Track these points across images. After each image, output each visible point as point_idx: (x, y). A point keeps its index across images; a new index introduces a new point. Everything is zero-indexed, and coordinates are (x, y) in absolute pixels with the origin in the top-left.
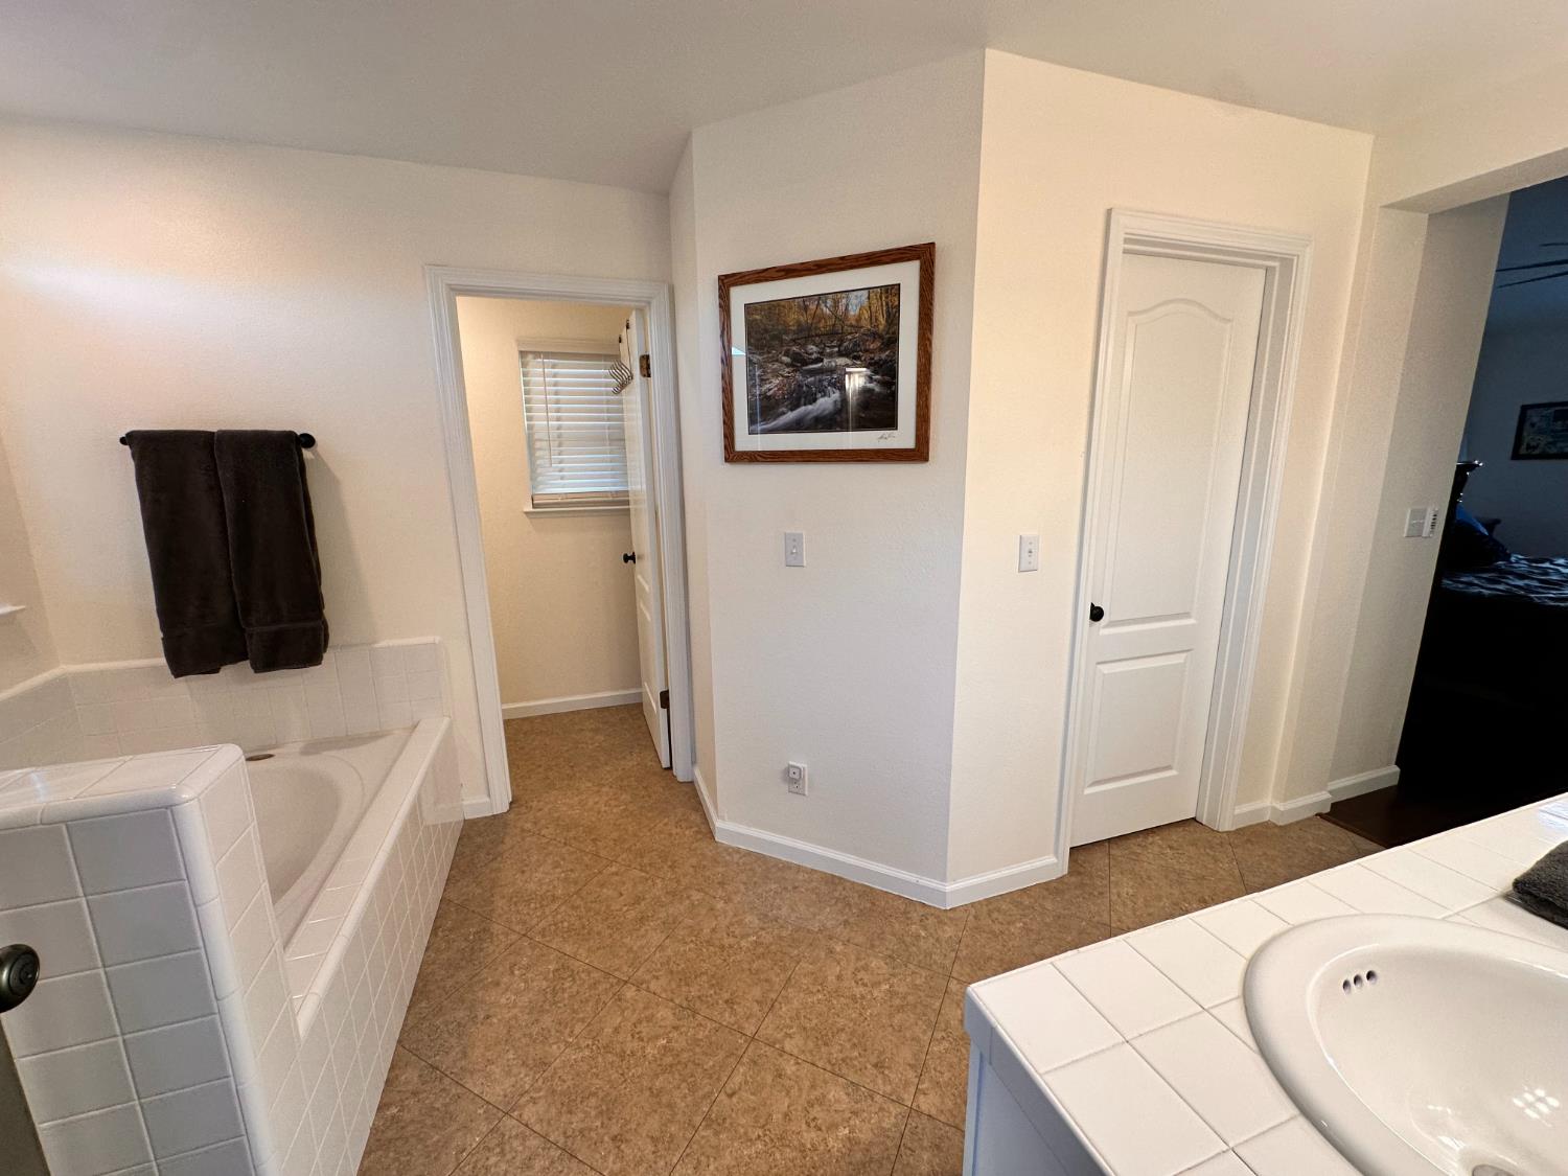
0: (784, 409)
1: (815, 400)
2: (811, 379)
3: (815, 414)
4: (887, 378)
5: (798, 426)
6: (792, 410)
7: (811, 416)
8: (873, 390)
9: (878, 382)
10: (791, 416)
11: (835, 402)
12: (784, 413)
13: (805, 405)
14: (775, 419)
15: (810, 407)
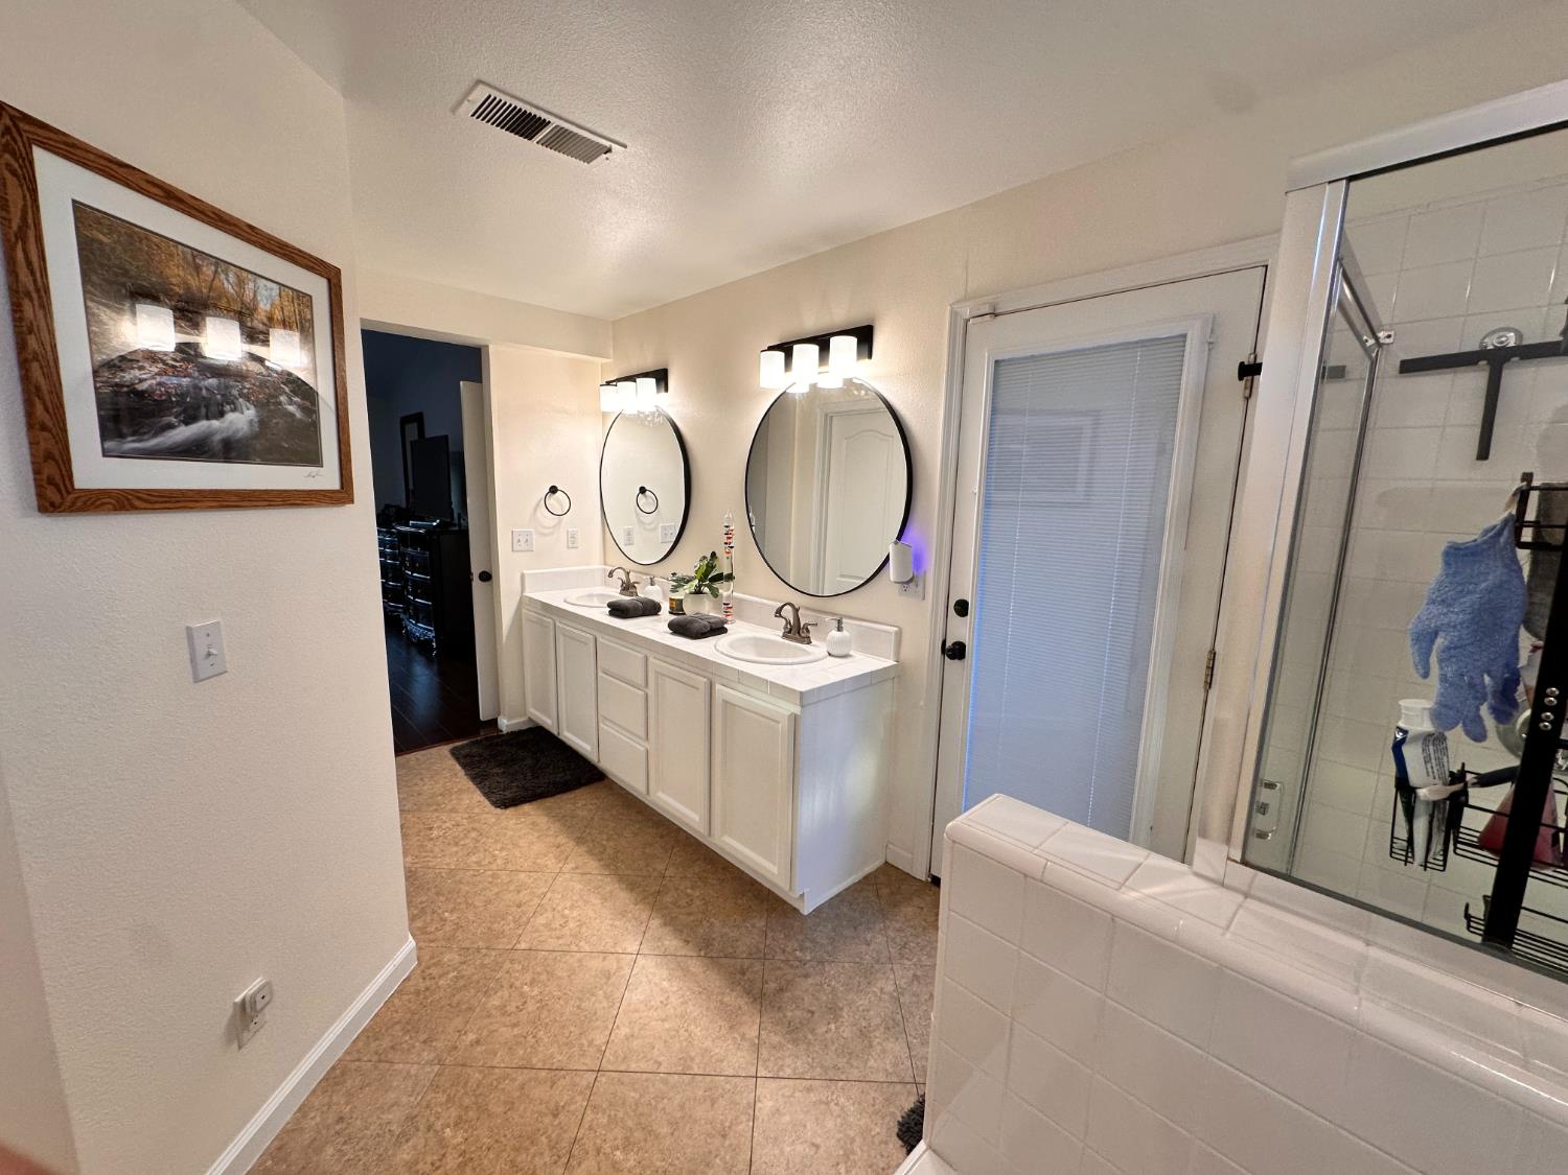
0: (173, 420)
1: (221, 414)
2: (213, 382)
3: (225, 435)
4: (308, 404)
5: (195, 450)
6: (187, 423)
7: (218, 437)
8: (294, 415)
9: (299, 406)
10: (183, 433)
11: (251, 422)
12: (171, 427)
13: (208, 418)
14: (156, 435)
15: (215, 423)
